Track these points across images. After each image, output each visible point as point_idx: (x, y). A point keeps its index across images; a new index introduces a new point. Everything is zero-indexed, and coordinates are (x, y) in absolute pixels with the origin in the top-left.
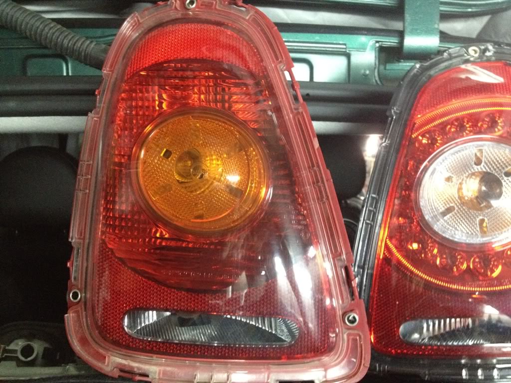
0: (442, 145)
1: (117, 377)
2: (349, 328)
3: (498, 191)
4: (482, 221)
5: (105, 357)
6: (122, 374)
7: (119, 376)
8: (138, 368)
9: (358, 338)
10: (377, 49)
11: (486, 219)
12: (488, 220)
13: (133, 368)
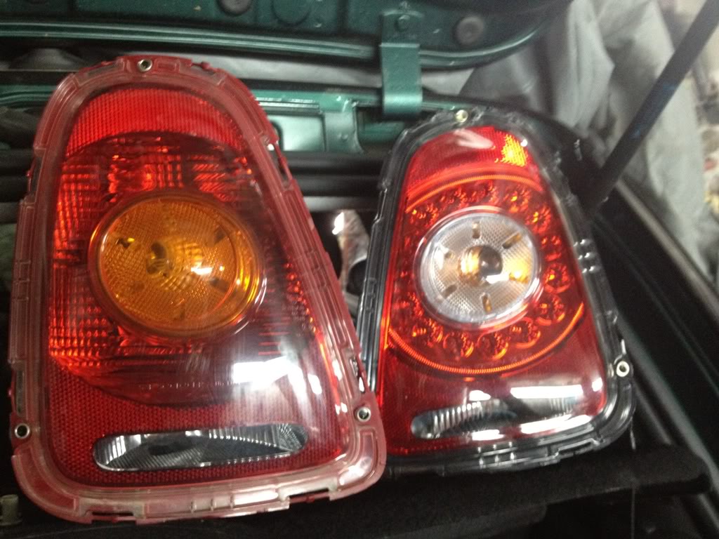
0: (439, 218)
1: (90, 522)
2: (362, 425)
3: (498, 265)
4: (485, 298)
5: (72, 501)
6: (98, 518)
7: (93, 521)
8: (119, 507)
9: (372, 434)
10: (354, 109)
11: (489, 296)
12: (491, 295)
13: (111, 507)
